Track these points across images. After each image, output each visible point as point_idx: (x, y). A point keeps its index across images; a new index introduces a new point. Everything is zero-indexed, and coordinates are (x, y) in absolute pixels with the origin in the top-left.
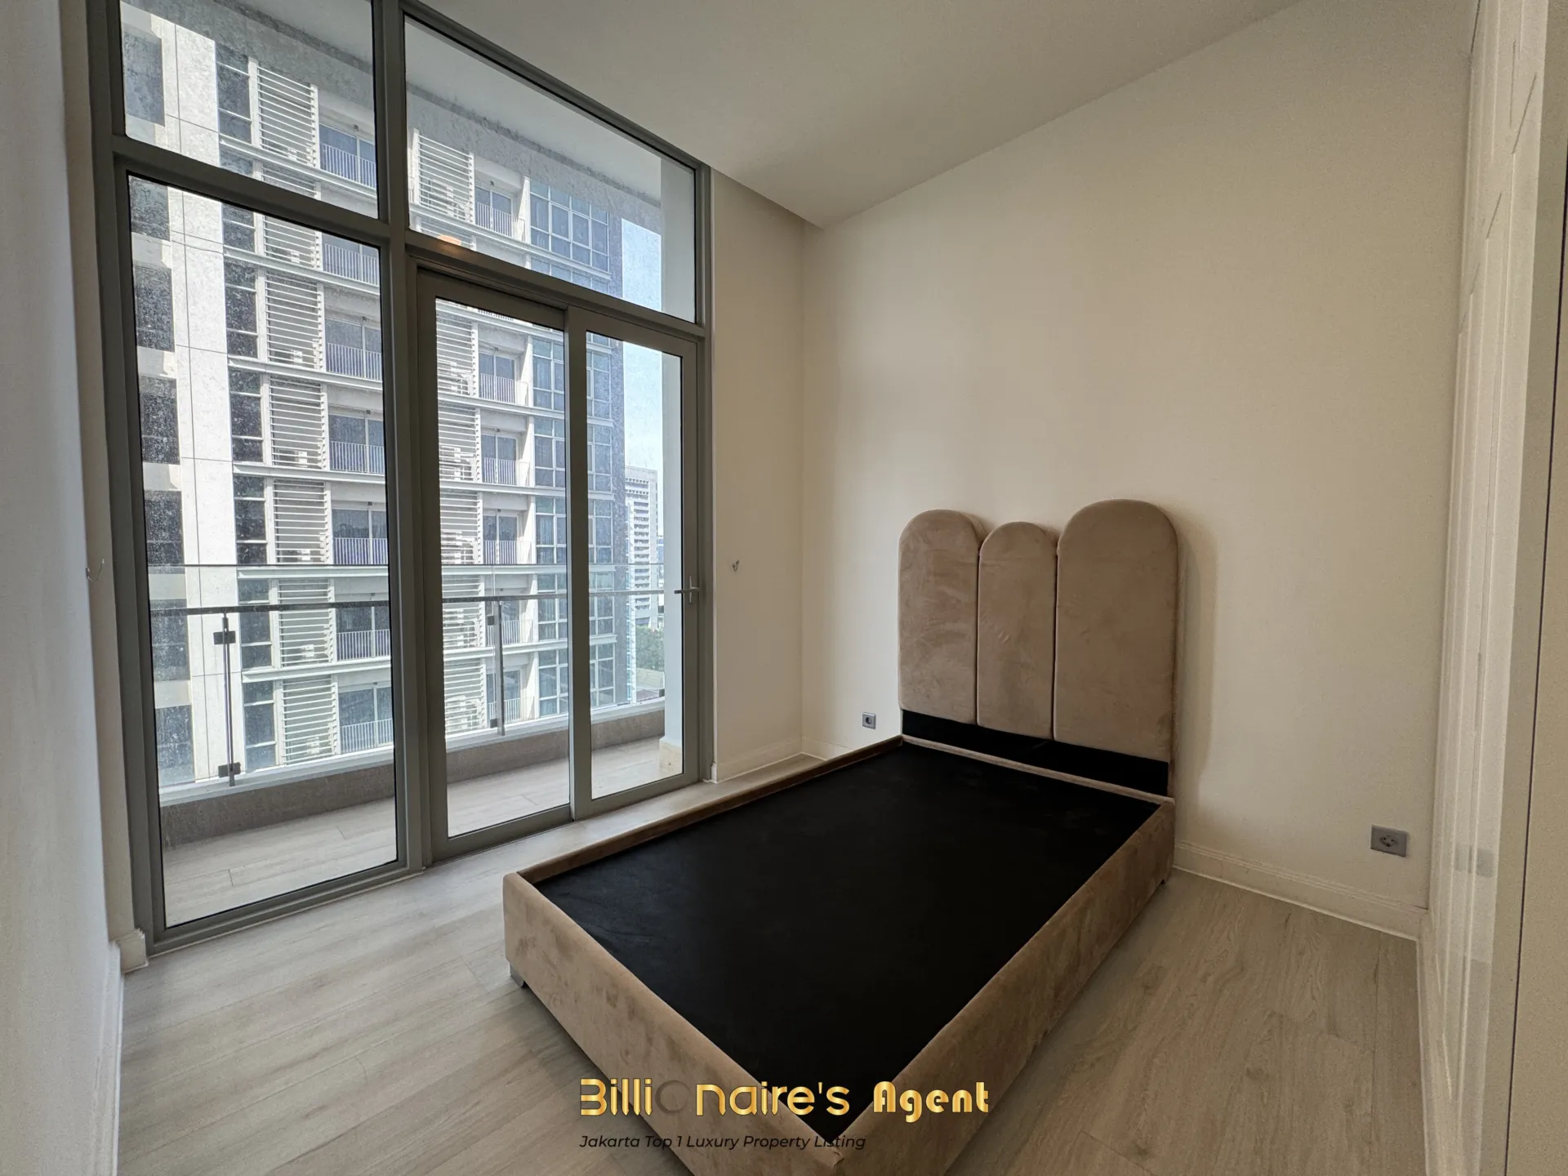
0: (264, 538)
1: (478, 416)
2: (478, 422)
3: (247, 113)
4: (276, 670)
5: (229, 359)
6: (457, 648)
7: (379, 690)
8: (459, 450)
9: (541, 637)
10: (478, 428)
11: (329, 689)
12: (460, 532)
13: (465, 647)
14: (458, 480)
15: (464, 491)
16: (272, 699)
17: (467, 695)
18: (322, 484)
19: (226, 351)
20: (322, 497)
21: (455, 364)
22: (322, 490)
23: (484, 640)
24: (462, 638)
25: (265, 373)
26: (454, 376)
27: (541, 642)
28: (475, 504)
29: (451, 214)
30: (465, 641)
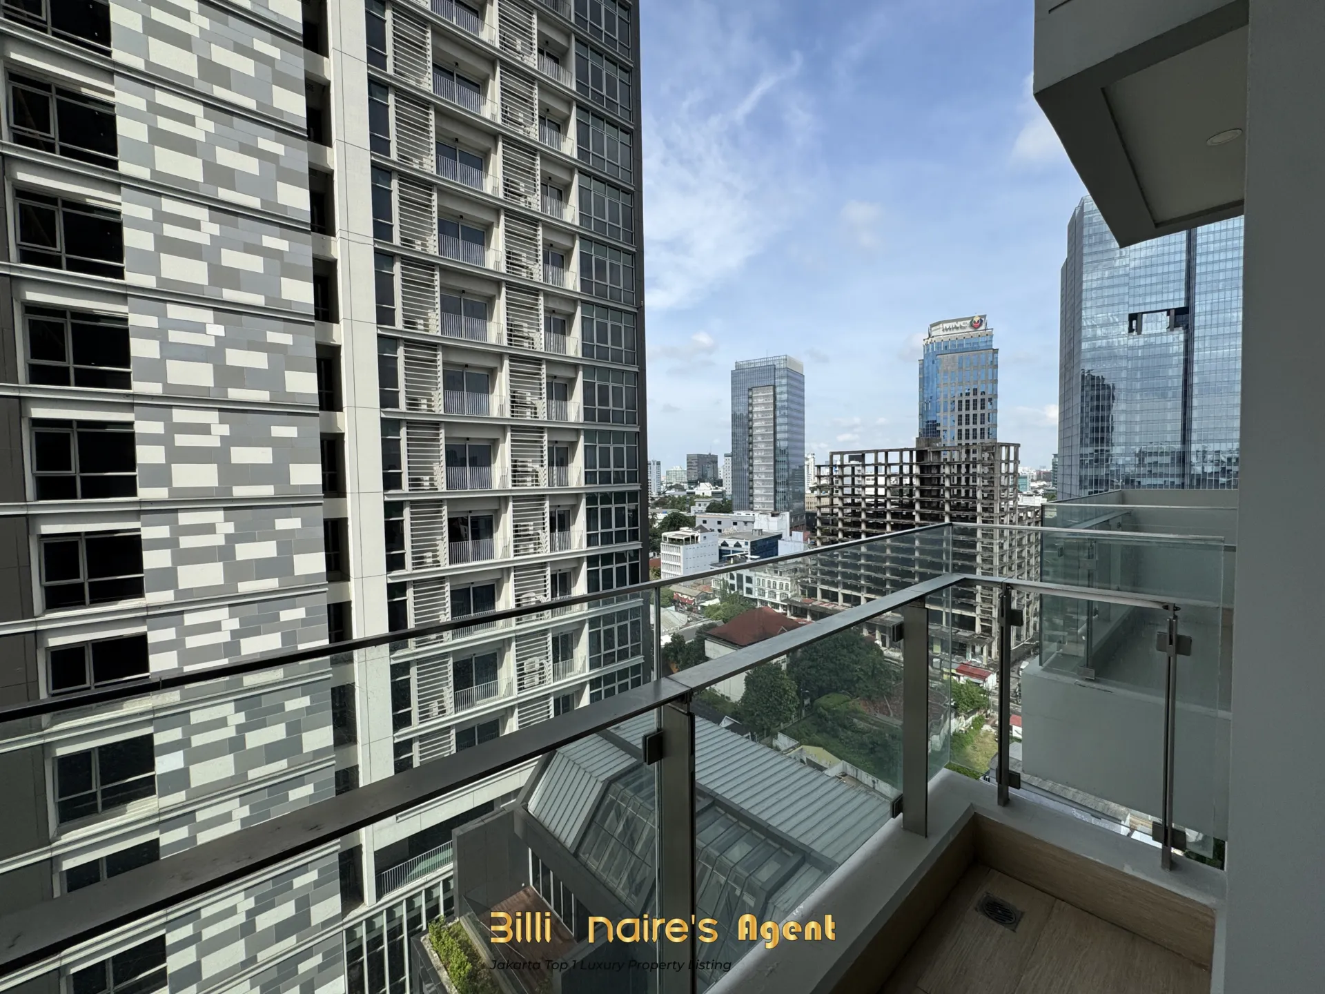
0: (400, 469)
1: (544, 366)
2: (544, 371)
3: (387, 134)
4: (409, 573)
5: (378, 328)
6: (529, 554)
7: (473, 588)
8: (529, 394)
9: (589, 545)
10: (544, 376)
11: (443, 588)
12: (530, 460)
13: (535, 553)
14: (529, 418)
15: (533, 427)
16: (405, 596)
17: (536, 592)
18: (438, 424)
19: (375, 322)
20: (438, 435)
21: (526, 325)
22: (438, 429)
23: (549, 548)
24: (532, 546)
25: (401, 338)
26: (525, 335)
27: (590, 549)
28: (542, 437)
29: (523, 205)
30: (535, 549)
